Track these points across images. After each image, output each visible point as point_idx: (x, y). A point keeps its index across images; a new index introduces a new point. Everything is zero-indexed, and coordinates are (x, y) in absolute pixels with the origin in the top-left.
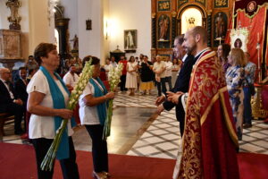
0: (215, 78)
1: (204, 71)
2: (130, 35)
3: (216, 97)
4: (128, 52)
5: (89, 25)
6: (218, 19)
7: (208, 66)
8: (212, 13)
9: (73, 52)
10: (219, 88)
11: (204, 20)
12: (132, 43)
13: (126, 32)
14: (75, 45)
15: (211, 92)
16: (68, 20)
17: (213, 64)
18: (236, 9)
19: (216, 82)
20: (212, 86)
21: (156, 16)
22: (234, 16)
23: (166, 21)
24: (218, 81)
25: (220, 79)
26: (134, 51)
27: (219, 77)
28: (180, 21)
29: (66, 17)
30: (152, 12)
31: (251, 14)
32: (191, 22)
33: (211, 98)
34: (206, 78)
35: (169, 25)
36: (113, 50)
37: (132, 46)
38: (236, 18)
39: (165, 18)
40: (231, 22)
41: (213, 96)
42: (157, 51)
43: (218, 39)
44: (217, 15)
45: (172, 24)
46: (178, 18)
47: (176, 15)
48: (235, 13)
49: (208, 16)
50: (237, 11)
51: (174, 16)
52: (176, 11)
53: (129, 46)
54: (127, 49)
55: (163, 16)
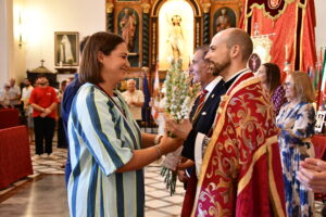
0: (262, 118)
1: (244, 105)
2: (65, 40)
3: (260, 152)
4: (61, 71)
6: (221, 19)
7: (251, 96)
8: (210, 8)
10: (267, 136)
11: (197, 19)
13: (59, 36)
15: (254, 141)
17: (259, 95)
18: (250, 4)
19: (263, 126)
20: (256, 132)
21: (114, 10)
22: (246, 16)
24: (267, 124)
25: (270, 121)
26: (74, 71)
27: (269, 117)
28: (156, 20)
30: (107, 1)
31: (274, 12)
32: (176, 22)
33: (254, 152)
34: (248, 118)
35: (137, 26)
36: (33, 67)
37: (70, 62)
38: (250, 19)
39: (130, 14)
41: (257, 148)
44: (219, 13)
45: (144, 25)
46: (152, 15)
47: (150, 10)
48: (249, 11)
49: (204, 14)
50: (252, 7)
51: (146, 11)
52: (149, 2)
53: (64, 62)
54: (61, 66)
55: (126, 11)
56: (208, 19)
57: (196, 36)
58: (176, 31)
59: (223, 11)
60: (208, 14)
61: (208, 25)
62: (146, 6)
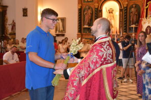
1: (94, 51)
3: (98, 69)
5: (25, 12)
6: (133, 9)
7: (98, 48)
8: (127, 5)
9: (10, 34)
11: (121, 10)
12: (61, 29)
14: (12, 29)
15: (95, 65)
16: (6, 7)
20: (97, 62)
21: (81, 7)
22: (145, 8)
23: (90, 11)
26: (63, 35)
27: (104, 56)
28: (101, 11)
29: (4, 5)
30: (79, 3)
32: (111, 12)
34: (95, 56)
35: (92, 14)
37: (62, 31)
38: (147, 9)
39: (89, 8)
40: (143, 12)
41: (96, 68)
42: (82, 35)
43: (132, 26)
44: (132, 7)
45: (95, 14)
46: (99, 9)
47: (98, 6)
48: (147, 5)
49: (124, 7)
50: (148, 3)
51: (96, 7)
52: (98, 3)
53: (59, 31)
54: (58, 33)
55: (87, 7)
56: (126, 10)
57: (120, 18)
58: (111, 16)
59: (134, 6)
60: (127, 7)
61: (126, 13)
62: (96, 5)
